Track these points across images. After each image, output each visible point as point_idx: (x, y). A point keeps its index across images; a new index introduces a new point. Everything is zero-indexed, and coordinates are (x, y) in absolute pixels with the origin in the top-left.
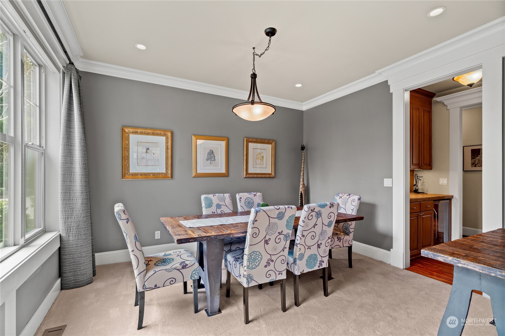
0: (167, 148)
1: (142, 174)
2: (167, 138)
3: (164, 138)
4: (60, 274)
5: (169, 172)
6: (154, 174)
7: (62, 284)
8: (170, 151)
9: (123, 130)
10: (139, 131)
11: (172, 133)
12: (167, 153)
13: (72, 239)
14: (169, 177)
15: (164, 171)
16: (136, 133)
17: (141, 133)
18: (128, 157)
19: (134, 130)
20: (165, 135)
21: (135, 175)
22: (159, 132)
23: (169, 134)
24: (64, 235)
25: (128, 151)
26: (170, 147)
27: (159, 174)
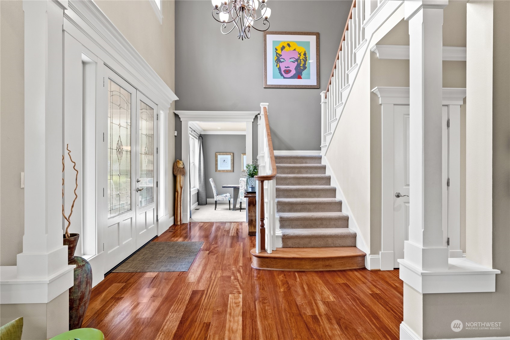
0: (231, 160)
1: (222, 170)
2: (231, 156)
3: (230, 156)
4: (198, 201)
5: (232, 169)
6: (226, 170)
7: (198, 203)
8: (232, 161)
9: (216, 154)
10: (221, 154)
11: (233, 154)
12: (231, 162)
13: (201, 190)
14: (232, 172)
15: (230, 169)
16: (220, 154)
17: (222, 155)
18: (217, 164)
19: (219, 154)
20: (230, 154)
21: (220, 171)
22: (228, 154)
23: (232, 154)
24: (199, 189)
25: (217, 162)
26: (232, 159)
27: (228, 170)
